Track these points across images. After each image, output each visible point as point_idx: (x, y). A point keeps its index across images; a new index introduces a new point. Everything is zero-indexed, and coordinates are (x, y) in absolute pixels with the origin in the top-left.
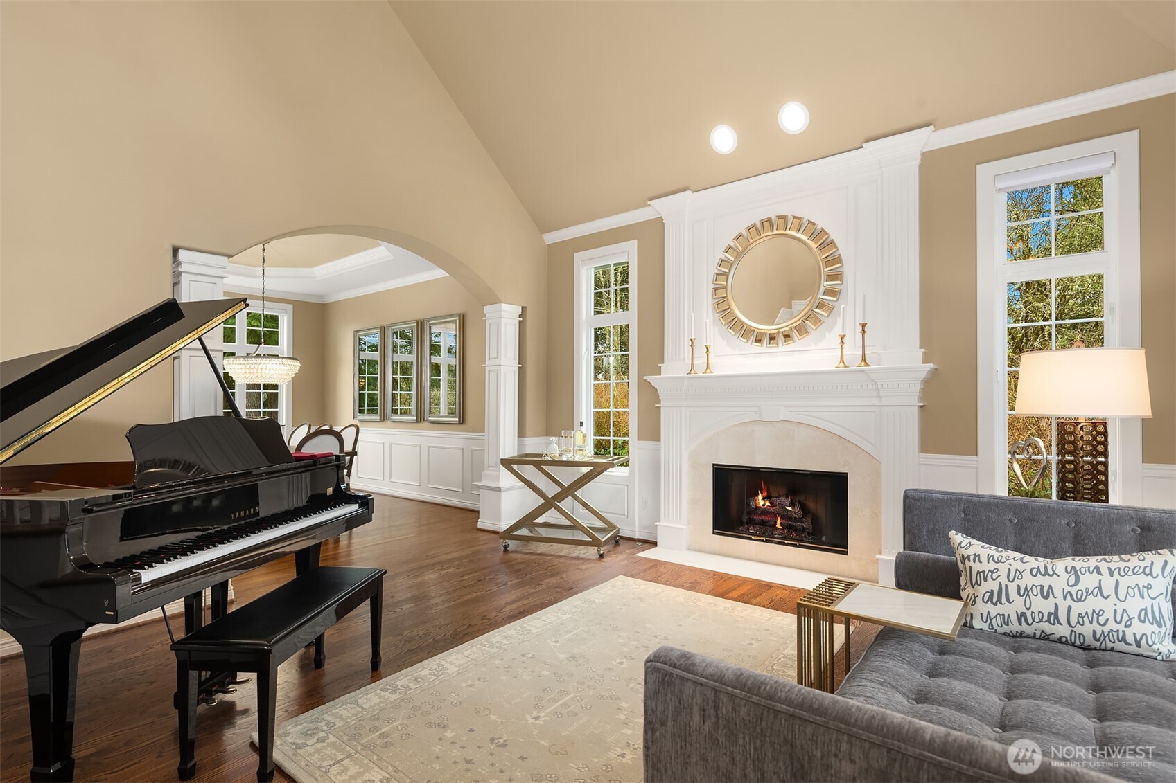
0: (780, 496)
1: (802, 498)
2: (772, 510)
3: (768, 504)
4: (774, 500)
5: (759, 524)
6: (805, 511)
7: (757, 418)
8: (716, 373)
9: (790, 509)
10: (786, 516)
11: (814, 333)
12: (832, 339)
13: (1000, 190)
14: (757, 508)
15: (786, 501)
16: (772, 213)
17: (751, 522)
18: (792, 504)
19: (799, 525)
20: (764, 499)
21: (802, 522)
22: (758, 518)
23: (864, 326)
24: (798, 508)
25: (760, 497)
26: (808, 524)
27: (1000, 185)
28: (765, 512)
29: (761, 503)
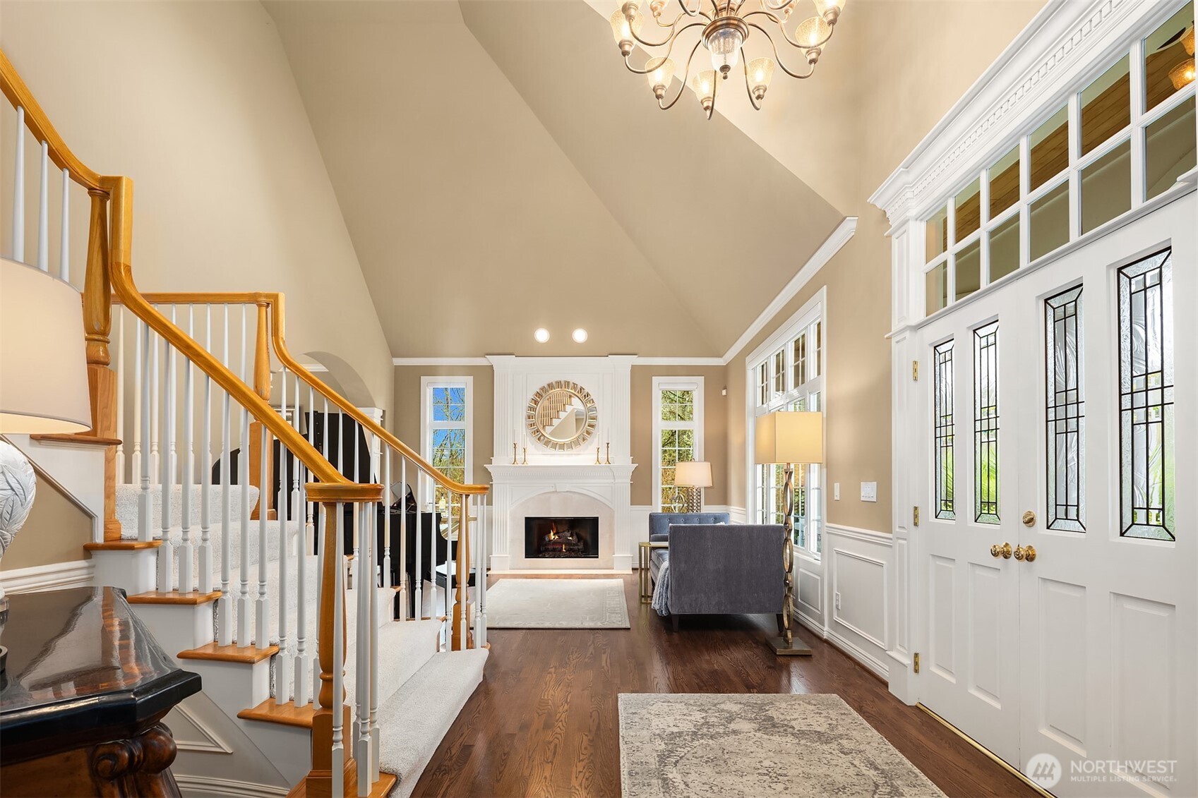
0: (564, 531)
1: (577, 531)
2: (559, 540)
3: (557, 537)
4: (560, 534)
5: (552, 551)
6: (580, 538)
7: (553, 490)
8: (529, 465)
9: (571, 538)
10: (568, 543)
11: (583, 445)
12: (593, 447)
13: (660, 389)
14: (550, 541)
15: (568, 534)
16: (563, 379)
17: (547, 550)
18: (572, 536)
19: (576, 547)
20: (554, 534)
21: (578, 545)
22: (550, 547)
23: (608, 444)
24: (575, 537)
25: (552, 534)
26: (581, 546)
27: (661, 387)
28: (555, 543)
29: (553, 537)
